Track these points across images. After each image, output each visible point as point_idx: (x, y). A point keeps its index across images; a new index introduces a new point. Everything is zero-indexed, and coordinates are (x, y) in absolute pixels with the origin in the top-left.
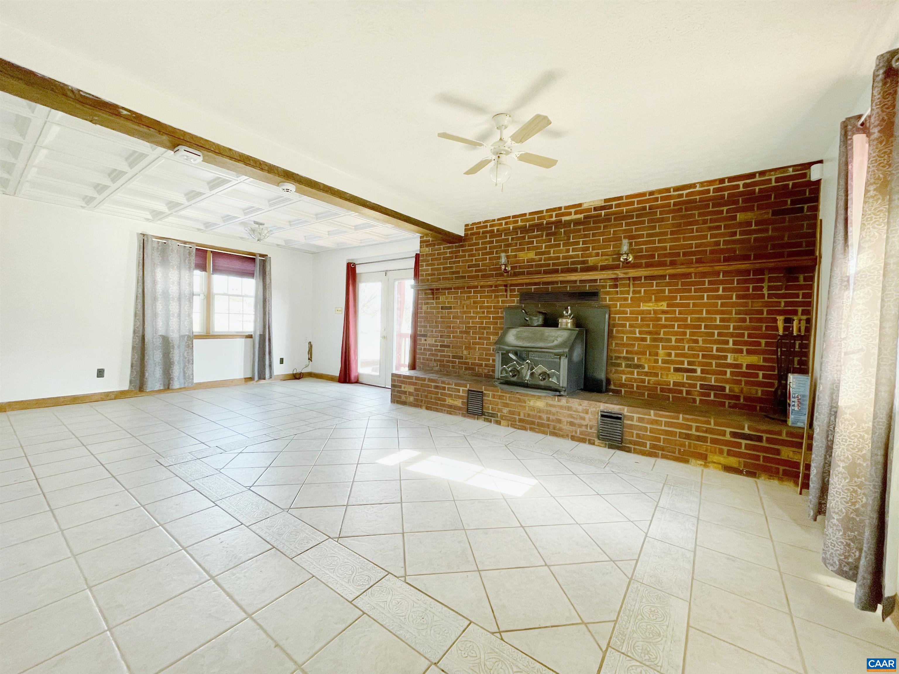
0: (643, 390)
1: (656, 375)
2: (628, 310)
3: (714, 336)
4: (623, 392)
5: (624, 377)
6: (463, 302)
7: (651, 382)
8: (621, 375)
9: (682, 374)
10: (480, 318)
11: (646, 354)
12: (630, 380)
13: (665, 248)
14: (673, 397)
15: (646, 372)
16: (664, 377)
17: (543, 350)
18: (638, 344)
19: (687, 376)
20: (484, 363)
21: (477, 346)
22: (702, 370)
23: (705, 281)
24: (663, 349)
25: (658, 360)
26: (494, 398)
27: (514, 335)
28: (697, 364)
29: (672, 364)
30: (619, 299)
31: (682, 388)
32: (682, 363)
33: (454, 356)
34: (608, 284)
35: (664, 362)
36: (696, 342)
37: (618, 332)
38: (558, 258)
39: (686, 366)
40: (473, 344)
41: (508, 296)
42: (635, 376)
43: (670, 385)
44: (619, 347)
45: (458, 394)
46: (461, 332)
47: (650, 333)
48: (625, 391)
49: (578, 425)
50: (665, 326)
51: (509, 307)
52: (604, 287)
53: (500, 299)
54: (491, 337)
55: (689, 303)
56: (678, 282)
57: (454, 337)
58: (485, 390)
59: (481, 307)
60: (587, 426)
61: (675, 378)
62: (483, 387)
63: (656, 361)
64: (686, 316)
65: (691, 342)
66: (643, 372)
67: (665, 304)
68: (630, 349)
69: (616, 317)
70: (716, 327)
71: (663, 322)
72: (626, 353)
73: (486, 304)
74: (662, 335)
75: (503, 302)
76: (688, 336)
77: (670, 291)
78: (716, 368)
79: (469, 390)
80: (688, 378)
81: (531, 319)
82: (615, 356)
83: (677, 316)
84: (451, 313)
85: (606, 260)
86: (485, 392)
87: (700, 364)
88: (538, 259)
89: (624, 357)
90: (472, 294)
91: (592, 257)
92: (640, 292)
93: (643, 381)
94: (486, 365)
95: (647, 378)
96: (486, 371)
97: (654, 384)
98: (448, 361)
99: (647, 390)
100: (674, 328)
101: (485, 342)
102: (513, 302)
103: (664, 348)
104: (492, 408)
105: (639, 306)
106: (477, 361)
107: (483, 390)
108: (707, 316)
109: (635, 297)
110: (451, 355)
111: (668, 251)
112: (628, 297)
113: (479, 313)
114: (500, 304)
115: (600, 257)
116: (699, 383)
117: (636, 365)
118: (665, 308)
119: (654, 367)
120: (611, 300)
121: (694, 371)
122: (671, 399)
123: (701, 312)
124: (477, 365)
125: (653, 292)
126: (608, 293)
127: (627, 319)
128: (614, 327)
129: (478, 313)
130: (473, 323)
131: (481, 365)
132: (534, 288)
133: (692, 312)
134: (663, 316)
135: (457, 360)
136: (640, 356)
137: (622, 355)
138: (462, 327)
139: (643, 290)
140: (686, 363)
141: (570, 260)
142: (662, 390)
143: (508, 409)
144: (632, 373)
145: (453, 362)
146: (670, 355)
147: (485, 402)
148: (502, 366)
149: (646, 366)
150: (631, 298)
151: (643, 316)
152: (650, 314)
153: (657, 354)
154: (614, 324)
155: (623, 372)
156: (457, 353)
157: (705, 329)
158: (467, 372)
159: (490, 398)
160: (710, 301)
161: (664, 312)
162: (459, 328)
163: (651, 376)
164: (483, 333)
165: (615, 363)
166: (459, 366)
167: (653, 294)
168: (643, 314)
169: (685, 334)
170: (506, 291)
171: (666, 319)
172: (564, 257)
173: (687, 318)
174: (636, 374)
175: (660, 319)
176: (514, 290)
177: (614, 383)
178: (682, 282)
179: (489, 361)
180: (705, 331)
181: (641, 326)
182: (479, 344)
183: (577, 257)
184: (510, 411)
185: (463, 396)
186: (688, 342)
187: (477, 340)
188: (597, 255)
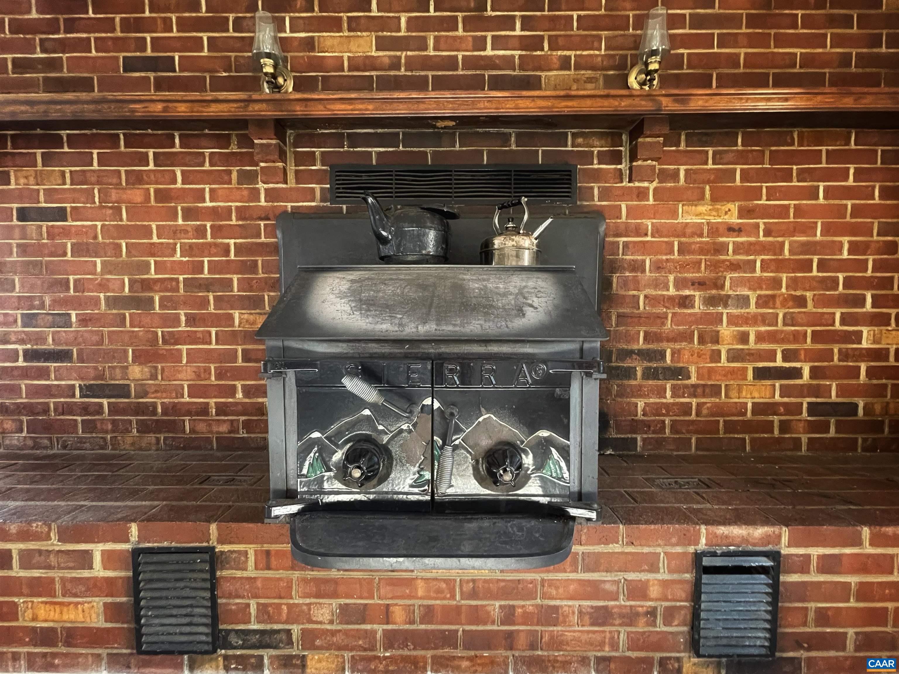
0: (688, 432)
1: (715, 391)
2: (649, 223)
3: (836, 288)
4: (640, 443)
5: (641, 404)
6: (114, 195)
7: (705, 411)
8: (634, 400)
9: (769, 382)
10: (188, 250)
11: (692, 341)
12: (657, 409)
13: (734, 61)
14: (752, 440)
15: (694, 386)
16: (734, 393)
17: (494, 349)
18: (674, 314)
19: (781, 386)
20: (212, 401)
21: (184, 348)
22: (813, 370)
23: (821, 151)
24: (730, 323)
25: (719, 352)
26: (268, 568)
27: (342, 296)
28: (802, 357)
29: (749, 361)
30: (626, 194)
31: (770, 418)
32: (771, 356)
33: (89, 387)
34: (596, 150)
35: (733, 356)
36: (801, 302)
37: (625, 284)
38: (452, 63)
39: (779, 362)
40: (165, 342)
41: (291, 176)
42: (669, 398)
43: (745, 414)
44: (626, 325)
45: (86, 574)
46: (112, 302)
47: (700, 284)
48: (644, 440)
49: (622, 616)
50: (735, 266)
51: (293, 213)
52: (587, 157)
53: (261, 186)
54: (236, 314)
55: (787, 207)
56: (763, 152)
57: (84, 321)
58: (221, 541)
59: (188, 214)
60: (652, 613)
61: (756, 395)
62: (213, 528)
63: (716, 356)
64: (780, 239)
65: (791, 303)
66: (686, 386)
67: (734, 207)
68: (654, 329)
69: (618, 243)
70: (843, 265)
71: (730, 256)
72: (645, 339)
73: (208, 204)
74: (728, 290)
75: (271, 195)
76: (784, 290)
77: (746, 176)
78: (841, 363)
79: (136, 552)
80: (785, 391)
81: (400, 234)
82: (618, 350)
83: (762, 238)
84: (66, 232)
85: (590, 80)
86: (226, 548)
87: (811, 356)
88: (387, 61)
89: (639, 350)
90: (151, 166)
91: (550, 70)
92: (675, 175)
93: (686, 409)
94: (222, 409)
95: (694, 401)
96: (224, 428)
97: (713, 415)
98: (67, 409)
99: (696, 432)
100: (754, 270)
101: (213, 331)
102: (310, 195)
103: (733, 321)
104: (263, 609)
105: (674, 214)
106: (187, 399)
107: (213, 542)
108: (825, 238)
109: (665, 188)
110: (77, 383)
111: (742, 70)
112: (648, 188)
113: (184, 231)
114: (263, 203)
115: (572, 72)
116: (806, 401)
117: (669, 369)
118: (734, 220)
119: (711, 371)
120: (605, 194)
121: (797, 373)
122: (748, 448)
123: (811, 229)
124: (189, 413)
125: (706, 176)
126: (596, 176)
127: (644, 248)
128: (613, 270)
129: (176, 232)
130: (160, 267)
131: (204, 410)
132: (379, 154)
133: (795, 230)
134: (730, 240)
135: (105, 402)
136: (677, 346)
137: (635, 347)
138: (116, 286)
139: (682, 169)
140: (779, 356)
141: (487, 74)
142: (730, 427)
143: (335, 603)
144: (661, 393)
145: (85, 409)
146: (744, 338)
147: (225, 587)
148: (302, 431)
149: (693, 369)
150: (655, 189)
151: (683, 239)
152: (701, 235)
153: (716, 339)
154: (613, 262)
155: (638, 392)
156: (101, 377)
157: (818, 271)
158: (151, 437)
159: (251, 572)
160: (832, 202)
161: (731, 230)
162: (103, 286)
163: (704, 396)
164: (205, 303)
165: (618, 368)
166: (114, 422)
167: (708, 182)
168: (684, 236)
169: (776, 283)
170: (282, 156)
171: (738, 248)
172: (469, 63)
173: (783, 244)
174: (669, 393)
175: (722, 249)
176: (310, 158)
177: (616, 421)
178: (771, 151)
179: (233, 395)
180: (820, 274)
181: (683, 266)
182: (191, 338)
183: (508, 62)
184: (344, 608)
185: (109, 581)
186: (783, 306)
187: (183, 328)
188: (565, 64)
